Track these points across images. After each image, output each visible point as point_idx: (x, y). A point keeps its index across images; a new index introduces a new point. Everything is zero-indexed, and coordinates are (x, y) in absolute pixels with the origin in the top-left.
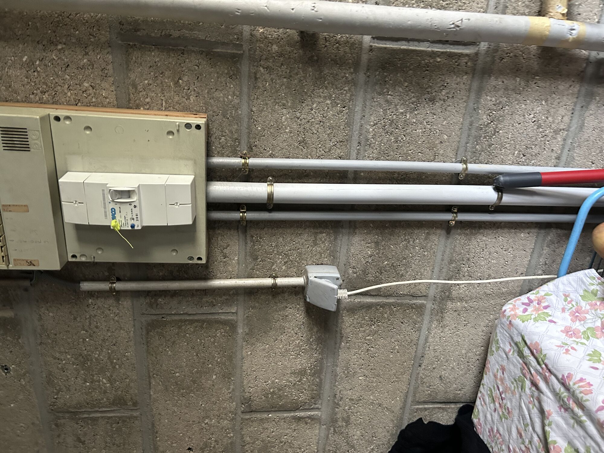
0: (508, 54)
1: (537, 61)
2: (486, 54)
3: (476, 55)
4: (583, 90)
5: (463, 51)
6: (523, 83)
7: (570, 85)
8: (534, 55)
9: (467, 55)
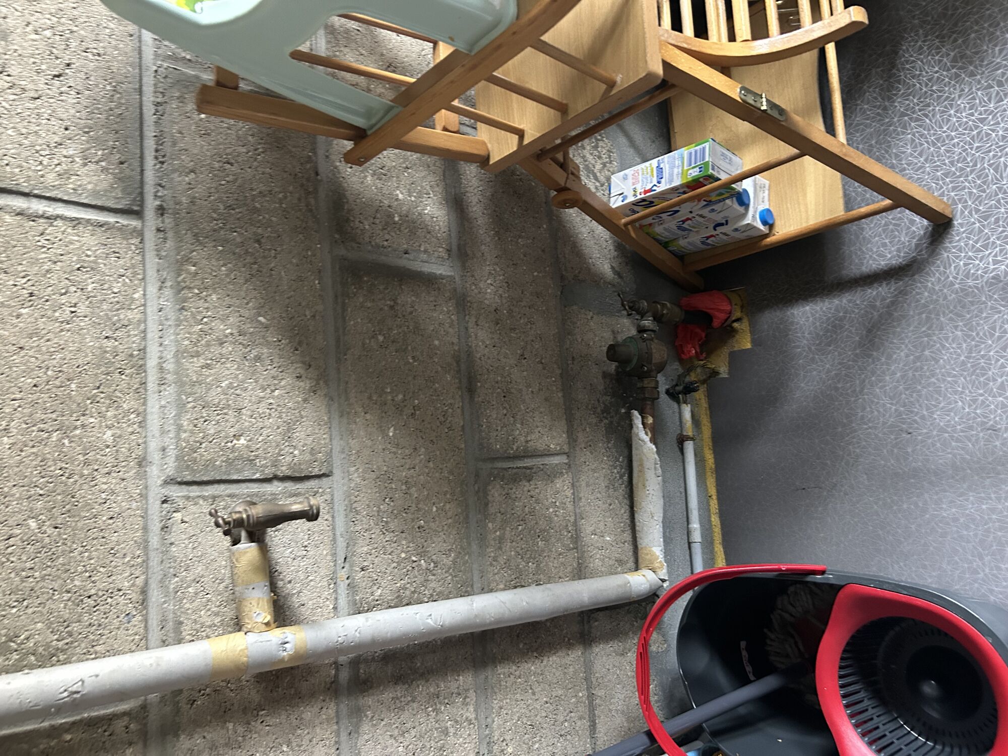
0: (202, 692)
1: (254, 688)
2: (160, 702)
3: (142, 708)
4: (343, 708)
5: (117, 708)
6: (240, 730)
7: (320, 707)
8: (247, 681)
9: (124, 714)
